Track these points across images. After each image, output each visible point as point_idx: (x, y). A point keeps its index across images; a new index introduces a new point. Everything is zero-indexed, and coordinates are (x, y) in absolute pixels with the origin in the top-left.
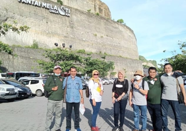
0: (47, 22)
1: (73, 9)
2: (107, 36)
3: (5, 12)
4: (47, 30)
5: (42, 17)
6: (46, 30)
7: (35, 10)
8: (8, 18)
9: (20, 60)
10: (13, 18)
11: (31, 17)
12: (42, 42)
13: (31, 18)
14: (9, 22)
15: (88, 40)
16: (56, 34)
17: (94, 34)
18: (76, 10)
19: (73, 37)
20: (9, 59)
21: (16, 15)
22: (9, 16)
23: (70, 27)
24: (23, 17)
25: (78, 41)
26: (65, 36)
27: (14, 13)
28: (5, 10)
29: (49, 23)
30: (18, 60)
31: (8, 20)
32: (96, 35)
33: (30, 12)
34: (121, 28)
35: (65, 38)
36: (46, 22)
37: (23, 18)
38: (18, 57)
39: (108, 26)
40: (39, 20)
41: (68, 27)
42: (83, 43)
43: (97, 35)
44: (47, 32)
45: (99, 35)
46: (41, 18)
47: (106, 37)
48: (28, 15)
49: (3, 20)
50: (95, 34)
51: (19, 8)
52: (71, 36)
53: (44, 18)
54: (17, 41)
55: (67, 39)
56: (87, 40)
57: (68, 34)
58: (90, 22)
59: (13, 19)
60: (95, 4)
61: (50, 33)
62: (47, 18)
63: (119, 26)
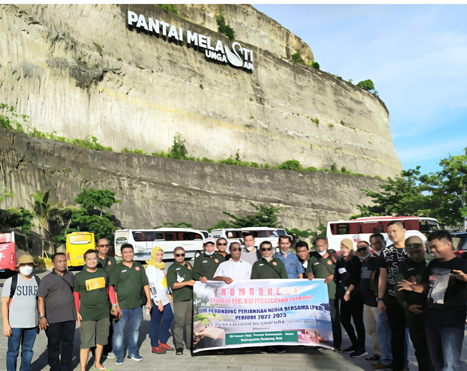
0: (201, 86)
1: (258, 50)
2: (342, 123)
3: (96, 54)
4: (203, 108)
5: (190, 70)
6: (200, 109)
7: (171, 53)
8: (106, 72)
9: (149, 192)
10: (117, 72)
11: (162, 71)
12: (193, 142)
13: (164, 74)
14: (110, 83)
15: (300, 134)
16: (225, 117)
17: (312, 119)
18: (267, 53)
19: (266, 126)
20: (121, 188)
21: (125, 64)
22: (108, 65)
23: (257, 100)
24: (144, 70)
25: (277, 138)
26: (248, 123)
27: (119, 60)
28: (95, 49)
29: (206, 88)
30: (142, 191)
31: (105, 78)
32: (317, 122)
33: (158, 58)
34: (369, 103)
35: (247, 128)
36: (199, 86)
37: (142, 74)
38: (144, 183)
39: (341, 98)
40: (183, 80)
41: (251, 100)
42: (290, 143)
43: (320, 121)
44: (204, 113)
45: (324, 121)
46: (187, 74)
47: (341, 125)
48: (154, 66)
49: (94, 78)
50: (314, 119)
51: (132, 44)
52: (261, 123)
53: (195, 74)
54: (131, 138)
55: (251, 131)
56: (297, 134)
57: (252, 118)
58: (301, 87)
59: (118, 74)
60: (287, 45)
61: (211, 115)
62: (202, 76)
63: (365, 97)
